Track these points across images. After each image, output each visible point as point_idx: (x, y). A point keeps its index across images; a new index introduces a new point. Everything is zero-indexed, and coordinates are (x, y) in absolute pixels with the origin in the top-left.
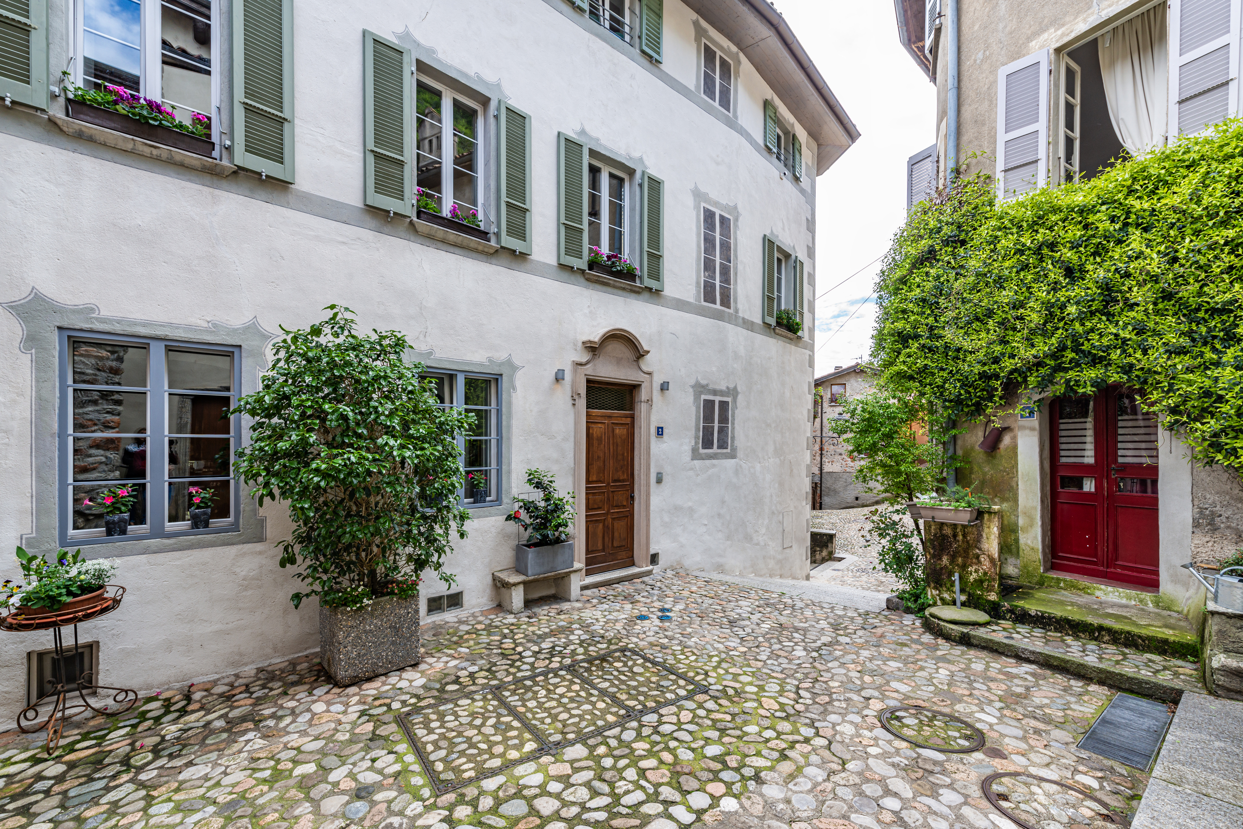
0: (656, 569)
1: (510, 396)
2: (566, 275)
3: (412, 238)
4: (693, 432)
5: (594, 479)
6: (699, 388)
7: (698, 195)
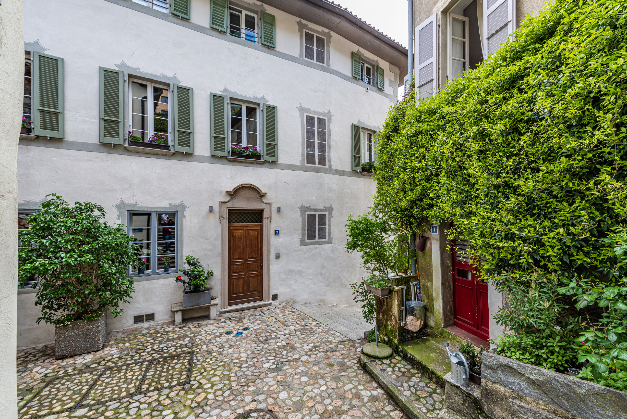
0: (274, 303)
1: (182, 220)
2: (216, 160)
3: (126, 154)
4: (301, 231)
5: (237, 257)
6: (303, 209)
7: (302, 110)
